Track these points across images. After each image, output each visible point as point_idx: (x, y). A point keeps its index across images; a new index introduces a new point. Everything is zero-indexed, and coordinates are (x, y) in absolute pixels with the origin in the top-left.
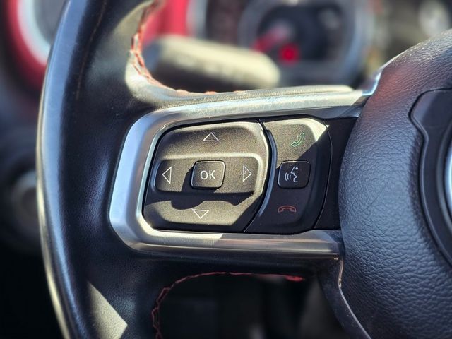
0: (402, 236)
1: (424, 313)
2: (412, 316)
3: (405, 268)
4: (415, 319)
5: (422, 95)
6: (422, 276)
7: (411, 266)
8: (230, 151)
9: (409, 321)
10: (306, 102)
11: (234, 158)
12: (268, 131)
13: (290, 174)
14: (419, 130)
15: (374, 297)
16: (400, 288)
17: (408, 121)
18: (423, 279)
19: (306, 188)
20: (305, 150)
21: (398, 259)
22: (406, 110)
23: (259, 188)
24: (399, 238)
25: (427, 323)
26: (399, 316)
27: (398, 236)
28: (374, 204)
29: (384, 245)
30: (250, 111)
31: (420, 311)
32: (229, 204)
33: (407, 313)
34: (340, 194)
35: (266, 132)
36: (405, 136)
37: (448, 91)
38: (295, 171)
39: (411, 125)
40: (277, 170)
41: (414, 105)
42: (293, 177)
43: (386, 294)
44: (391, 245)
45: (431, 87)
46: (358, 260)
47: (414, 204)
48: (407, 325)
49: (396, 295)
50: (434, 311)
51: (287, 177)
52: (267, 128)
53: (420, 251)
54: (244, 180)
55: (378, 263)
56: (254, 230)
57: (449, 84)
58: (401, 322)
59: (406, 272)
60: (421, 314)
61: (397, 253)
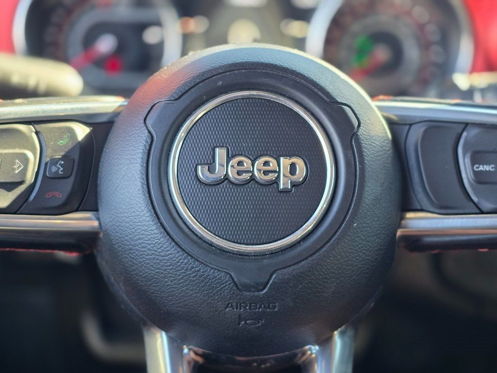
0: (135, 212)
1: (152, 270)
2: (144, 274)
3: (137, 237)
4: (146, 275)
5: (155, 105)
6: (149, 242)
7: (141, 235)
8: (5, 148)
9: (142, 278)
10: (72, 109)
11: (9, 154)
12: (39, 132)
13: (57, 167)
14: (150, 132)
15: (120, 261)
16: (134, 253)
17: (143, 125)
18: (149, 244)
19: (70, 178)
20: (70, 147)
21: (133, 230)
22: (142, 117)
23: (30, 177)
24: (133, 214)
25: (154, 278)
26: (136, 274)
27: (132, 212)
28: (118, 189)
29: (124, 220)
30: (23, 116)
31: (149, 269)
32: (5, 191)
33: (141, 272)
34: (98, 183)
35: (37, 133)
36: (140, 136)
37: (172, 102)
38: (60, 164)
39: (145, 128)
40: (46, 164)
41: (149, 112)
42: (59, 169)
43: (127, 258)
44: (128, 220)
45: (161, 99)
46: (109, 233)
47: (143, 188)
48: (142, 281)
49: (133, 258)
50: (157, 269)
51: (54, 169)
52: (38, 130)
53: (147, 223)
54: (17, 172)
55: (120, 234)
56: (26, 212)
57: (173, 96)
58: (138, 280)
59: (138, 240)
60: (150, 272)
61: (131, 226)
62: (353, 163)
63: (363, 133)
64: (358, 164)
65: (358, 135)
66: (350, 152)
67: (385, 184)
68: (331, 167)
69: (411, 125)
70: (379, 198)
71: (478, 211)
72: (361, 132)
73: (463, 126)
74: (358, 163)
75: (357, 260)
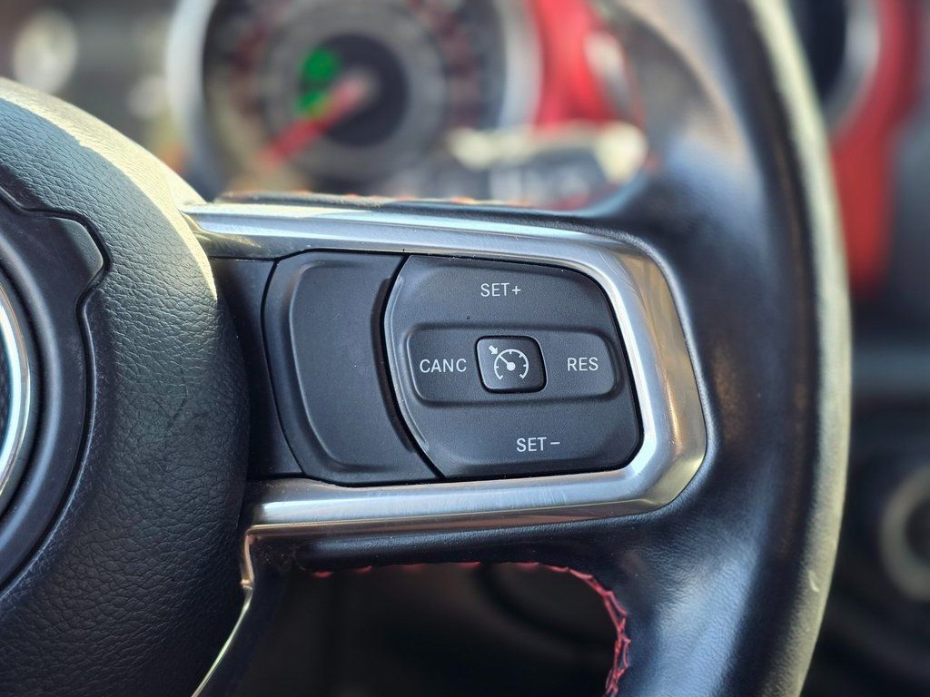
62: (81, 368)
63: (115, 289)
64: (95, 373)
65: (99, 293)
66: (75, 340)
67: (182, 418)
68: (23, 379)
69: (276, 260)
70: (160, 455)
71: (432, 475)
72: (112, 288)
73: (398, 260)
74: (95, 368)
75: (98, 623)
